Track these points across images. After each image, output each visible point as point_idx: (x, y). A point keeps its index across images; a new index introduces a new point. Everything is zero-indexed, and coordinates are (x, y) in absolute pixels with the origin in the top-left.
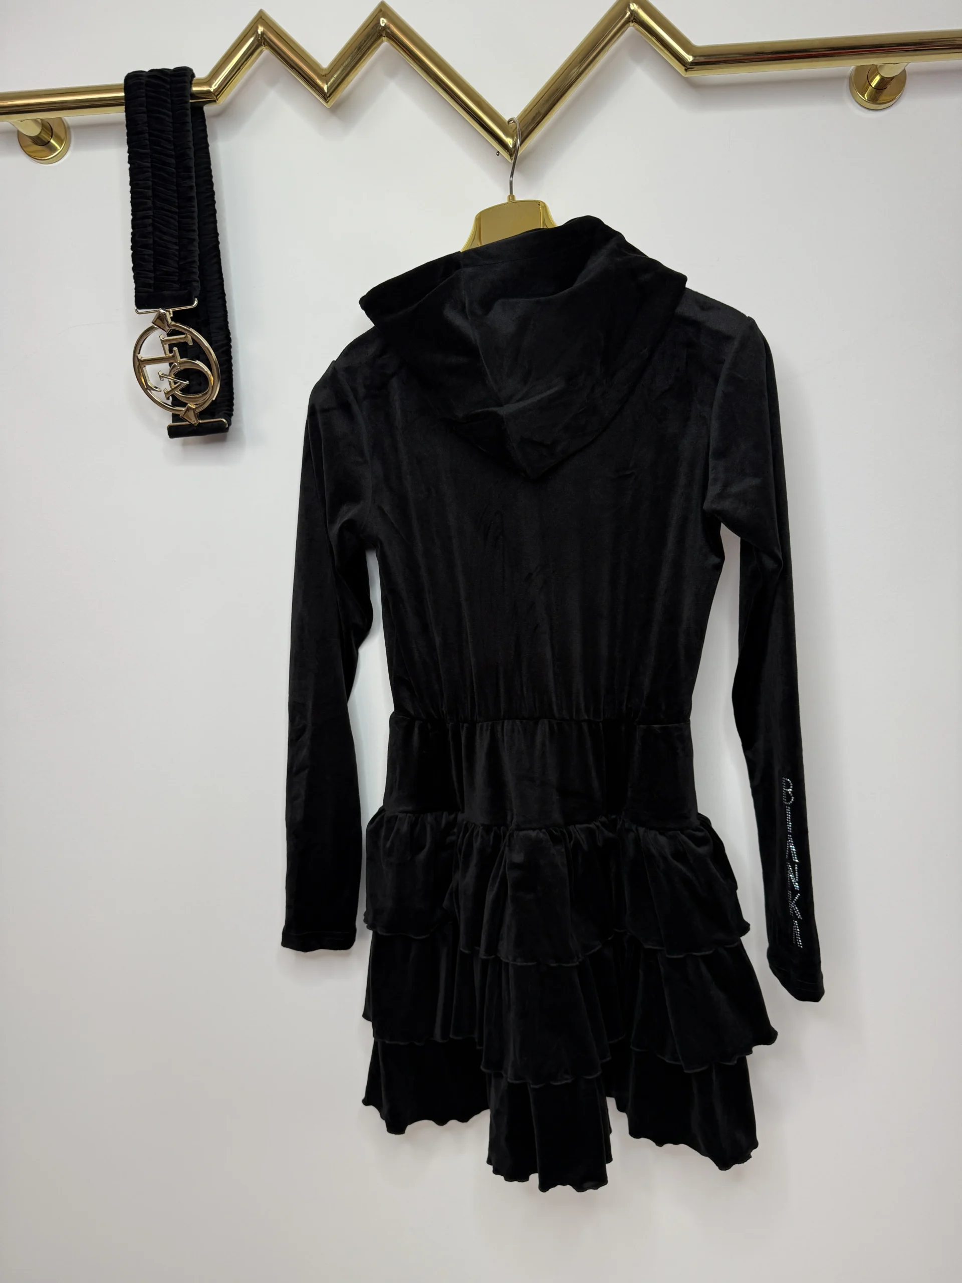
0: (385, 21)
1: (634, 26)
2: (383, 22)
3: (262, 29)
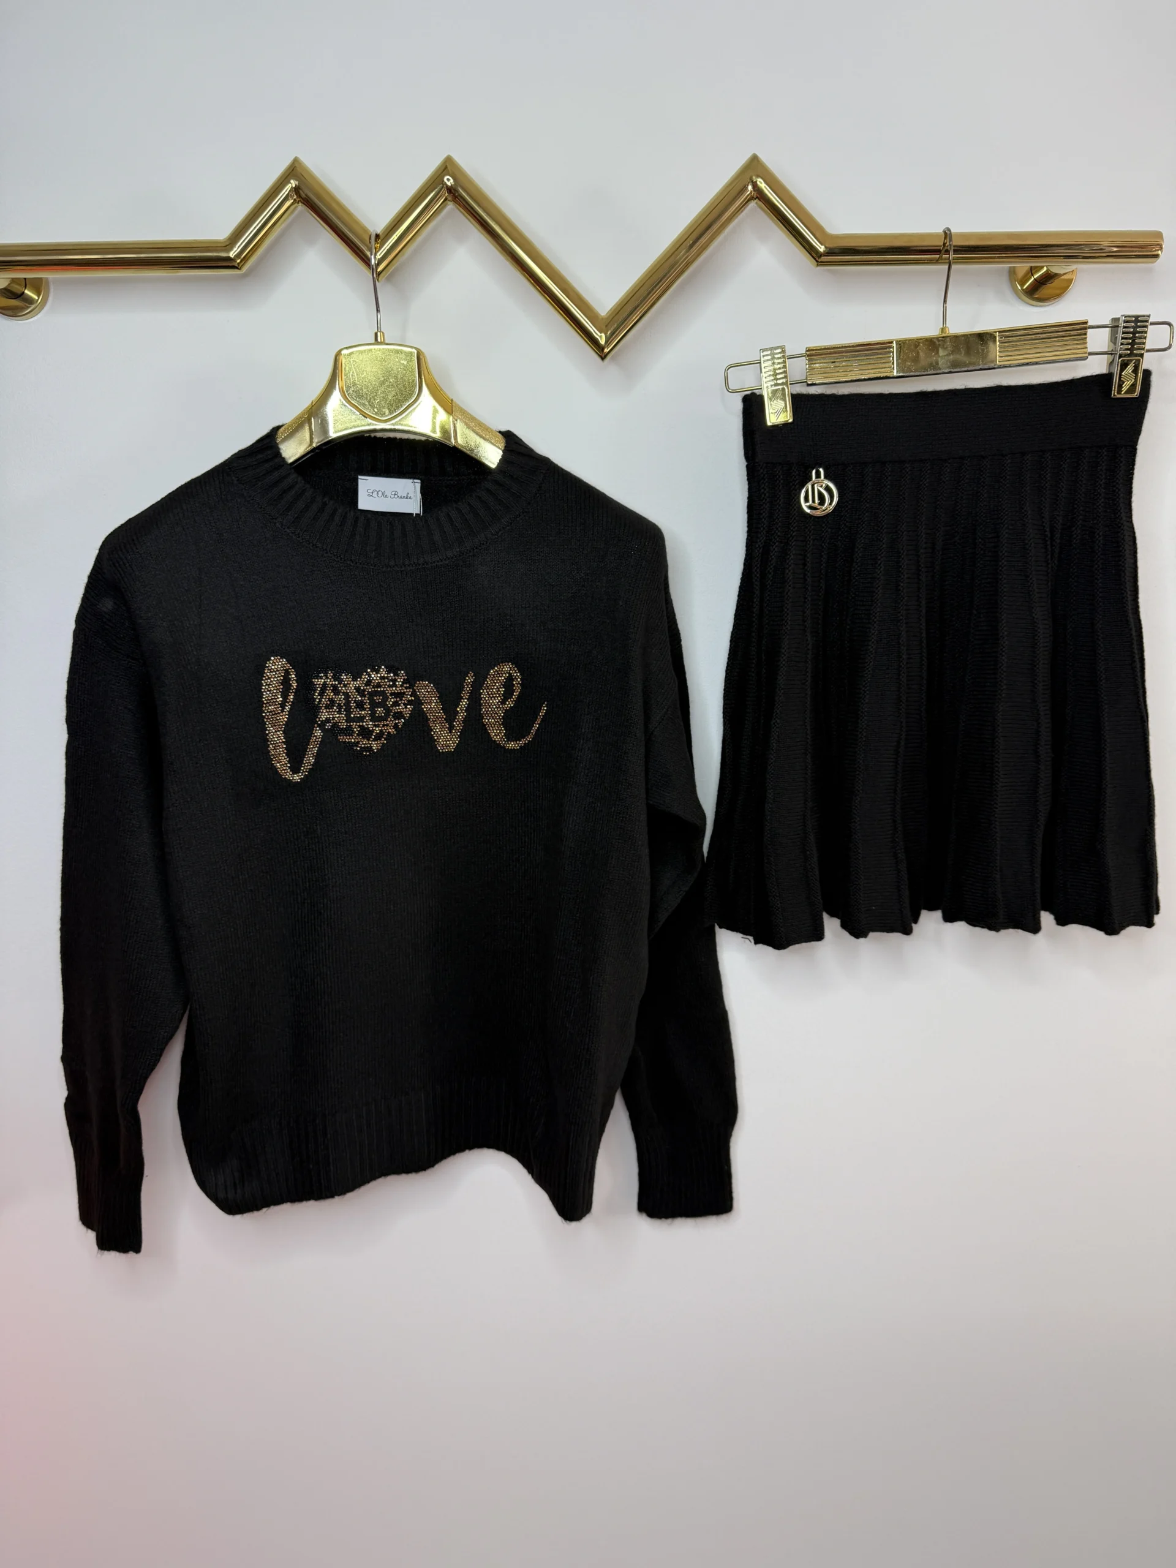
0: (452, 181)
1: (756, 203)
2: (449, 181)
3: (297, 183)
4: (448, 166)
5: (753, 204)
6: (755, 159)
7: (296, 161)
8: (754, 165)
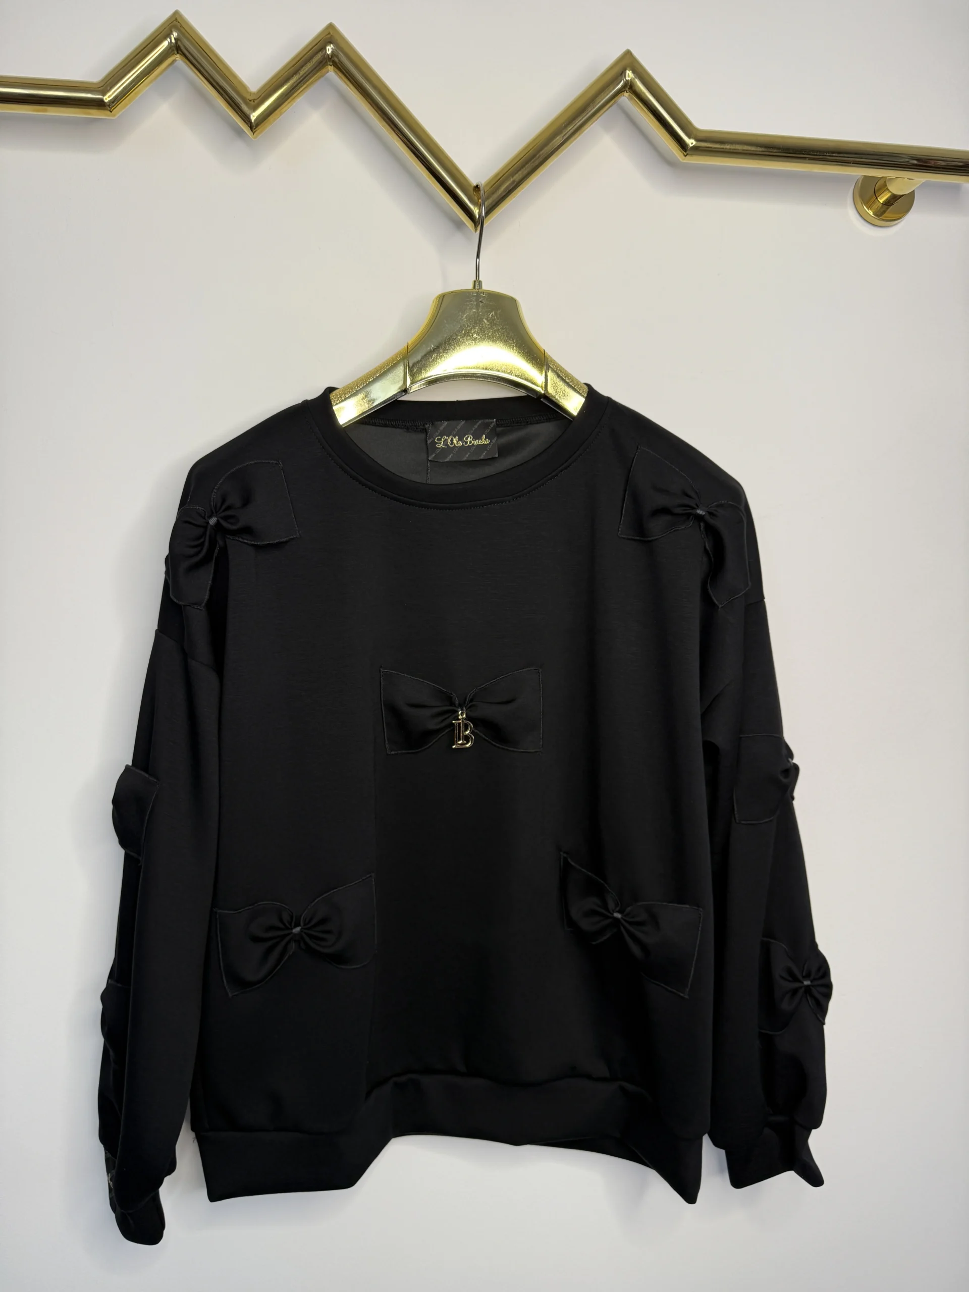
0: (333, 47)
2: (330, 48)
3: (176, 34)
4: (331, 34)
5: (626, 97)
6: (628, 53)
7: (176, 13)
8: (626, 60)
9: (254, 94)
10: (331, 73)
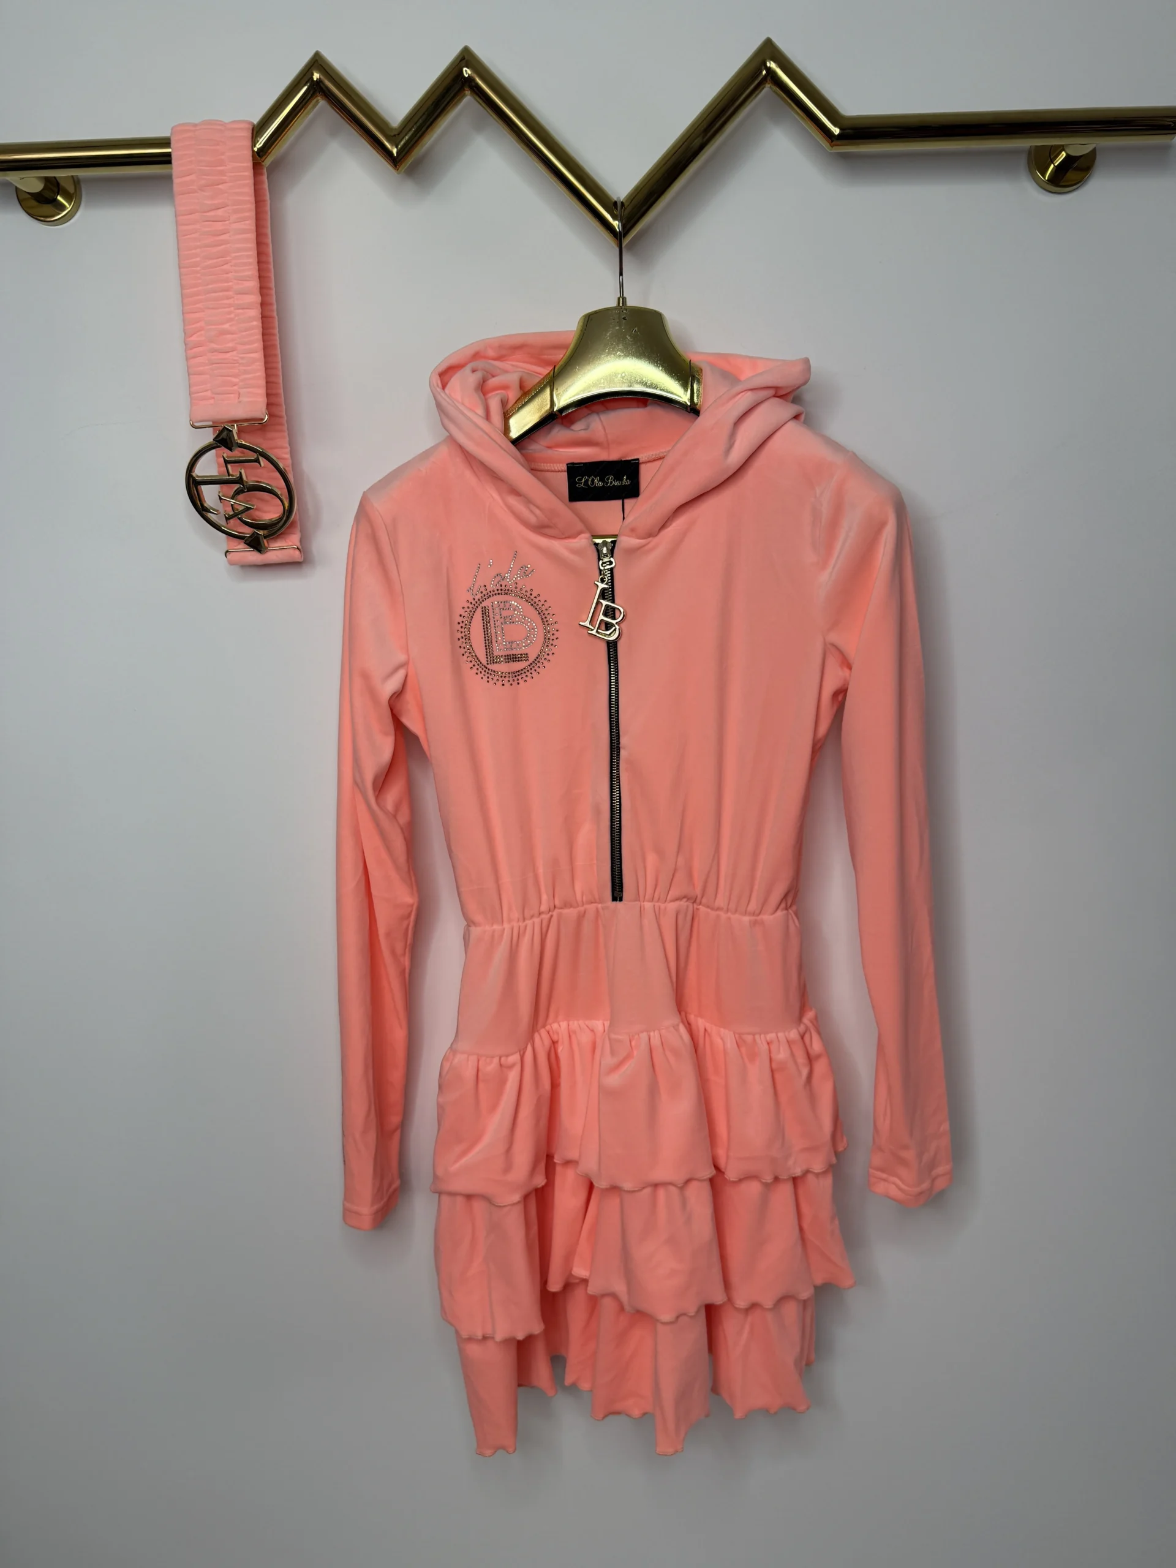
0: (469, 72)
1: (771, 87)
3: (318, 77)
4: (466, 57)
5: (768, 88)
6: (768, 43)
7: (317, 54)
8: (769, 50)
9: (396, 129)
10: (468, 99)
